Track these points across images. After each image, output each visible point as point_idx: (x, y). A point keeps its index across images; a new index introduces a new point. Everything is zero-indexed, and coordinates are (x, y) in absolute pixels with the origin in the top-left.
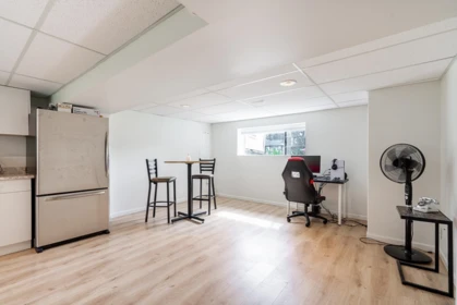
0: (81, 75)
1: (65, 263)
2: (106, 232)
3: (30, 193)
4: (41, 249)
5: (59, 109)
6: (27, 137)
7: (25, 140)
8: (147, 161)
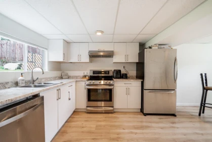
0: (167, 28)
1: (162, 128)
2: (174, 115)
3: (141, 87)
4: (146, 115)
5: (153, 48)
6: (137, 63)
7: (136, 64)
8: (202, 75)
